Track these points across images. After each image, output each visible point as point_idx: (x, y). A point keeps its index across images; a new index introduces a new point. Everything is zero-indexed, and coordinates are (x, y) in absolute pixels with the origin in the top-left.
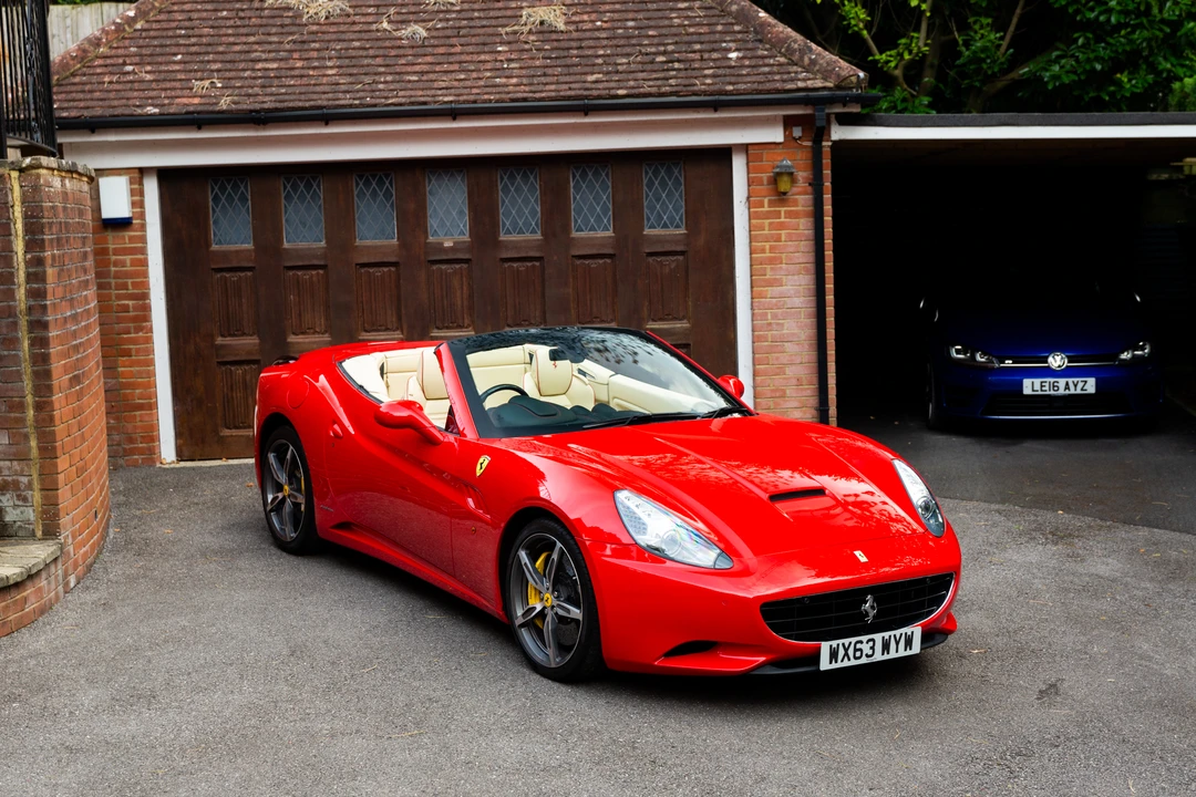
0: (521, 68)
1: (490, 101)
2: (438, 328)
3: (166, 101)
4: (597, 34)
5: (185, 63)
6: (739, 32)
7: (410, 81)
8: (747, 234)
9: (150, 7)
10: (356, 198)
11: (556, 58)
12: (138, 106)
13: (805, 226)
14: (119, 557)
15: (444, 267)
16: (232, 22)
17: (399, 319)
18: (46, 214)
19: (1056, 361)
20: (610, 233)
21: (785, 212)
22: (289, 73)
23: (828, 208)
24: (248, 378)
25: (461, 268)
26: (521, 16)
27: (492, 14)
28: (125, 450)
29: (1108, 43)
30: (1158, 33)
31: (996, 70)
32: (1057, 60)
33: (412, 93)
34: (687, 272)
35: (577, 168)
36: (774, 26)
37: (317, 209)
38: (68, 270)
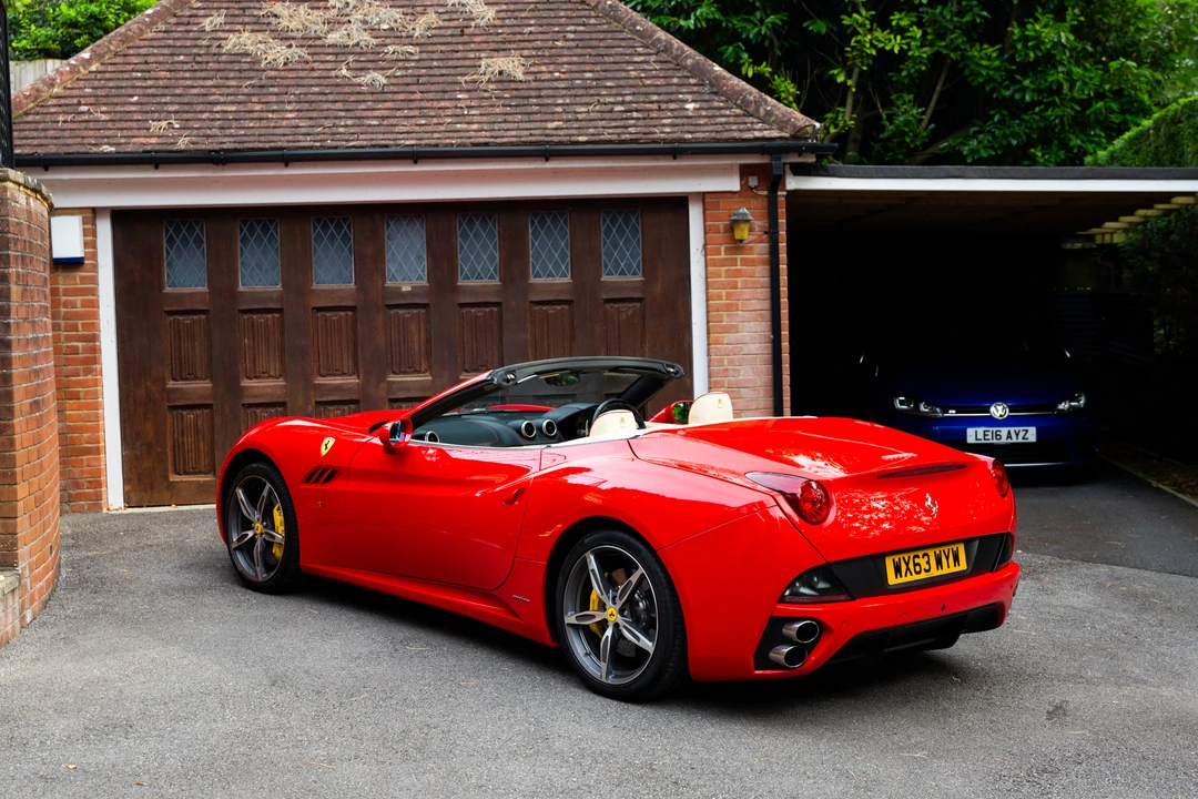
0: (481, 115)
1: (452, 145)
2: (394, 373)
3: (123, 141)
4: (556, 84)
5: (141, 104)
6: (695, 85)
7: (370, 126)
8: (703, 281)
9: (106, 49)
10: (313, 242)
11: (516, 106)
12: (93, 145)
13: (761, 274)
14: (75, 595)
15: (401, 312)
16: (189, 66)
17: (356, 364)
18: (12, 229)
19: (998, 411)
20: (568, 280)
21: (741, 259)
22: (248, 116)
23: (783, 256)
24: (200, 423)
25: (418, 313)
26: (480, 66)
27: (451, 63)
28: (70, 495)
29: (1022, 120)
30: (1069, 110)
31: (918, 143)
32: (975, 135)
33: (373, 136)
34: (643, 318)
35: (536, 216)
36: (729, 79)
37: (273, 252)
38: (31, 291)
